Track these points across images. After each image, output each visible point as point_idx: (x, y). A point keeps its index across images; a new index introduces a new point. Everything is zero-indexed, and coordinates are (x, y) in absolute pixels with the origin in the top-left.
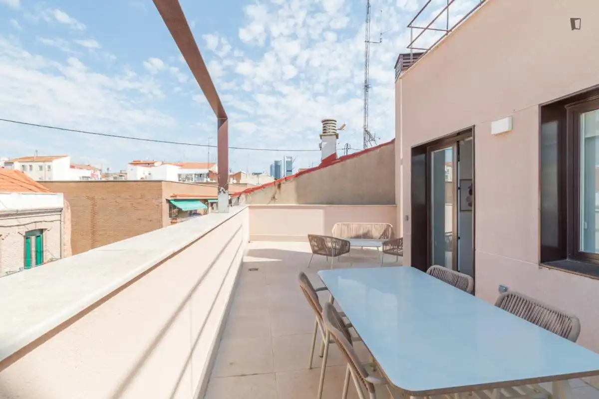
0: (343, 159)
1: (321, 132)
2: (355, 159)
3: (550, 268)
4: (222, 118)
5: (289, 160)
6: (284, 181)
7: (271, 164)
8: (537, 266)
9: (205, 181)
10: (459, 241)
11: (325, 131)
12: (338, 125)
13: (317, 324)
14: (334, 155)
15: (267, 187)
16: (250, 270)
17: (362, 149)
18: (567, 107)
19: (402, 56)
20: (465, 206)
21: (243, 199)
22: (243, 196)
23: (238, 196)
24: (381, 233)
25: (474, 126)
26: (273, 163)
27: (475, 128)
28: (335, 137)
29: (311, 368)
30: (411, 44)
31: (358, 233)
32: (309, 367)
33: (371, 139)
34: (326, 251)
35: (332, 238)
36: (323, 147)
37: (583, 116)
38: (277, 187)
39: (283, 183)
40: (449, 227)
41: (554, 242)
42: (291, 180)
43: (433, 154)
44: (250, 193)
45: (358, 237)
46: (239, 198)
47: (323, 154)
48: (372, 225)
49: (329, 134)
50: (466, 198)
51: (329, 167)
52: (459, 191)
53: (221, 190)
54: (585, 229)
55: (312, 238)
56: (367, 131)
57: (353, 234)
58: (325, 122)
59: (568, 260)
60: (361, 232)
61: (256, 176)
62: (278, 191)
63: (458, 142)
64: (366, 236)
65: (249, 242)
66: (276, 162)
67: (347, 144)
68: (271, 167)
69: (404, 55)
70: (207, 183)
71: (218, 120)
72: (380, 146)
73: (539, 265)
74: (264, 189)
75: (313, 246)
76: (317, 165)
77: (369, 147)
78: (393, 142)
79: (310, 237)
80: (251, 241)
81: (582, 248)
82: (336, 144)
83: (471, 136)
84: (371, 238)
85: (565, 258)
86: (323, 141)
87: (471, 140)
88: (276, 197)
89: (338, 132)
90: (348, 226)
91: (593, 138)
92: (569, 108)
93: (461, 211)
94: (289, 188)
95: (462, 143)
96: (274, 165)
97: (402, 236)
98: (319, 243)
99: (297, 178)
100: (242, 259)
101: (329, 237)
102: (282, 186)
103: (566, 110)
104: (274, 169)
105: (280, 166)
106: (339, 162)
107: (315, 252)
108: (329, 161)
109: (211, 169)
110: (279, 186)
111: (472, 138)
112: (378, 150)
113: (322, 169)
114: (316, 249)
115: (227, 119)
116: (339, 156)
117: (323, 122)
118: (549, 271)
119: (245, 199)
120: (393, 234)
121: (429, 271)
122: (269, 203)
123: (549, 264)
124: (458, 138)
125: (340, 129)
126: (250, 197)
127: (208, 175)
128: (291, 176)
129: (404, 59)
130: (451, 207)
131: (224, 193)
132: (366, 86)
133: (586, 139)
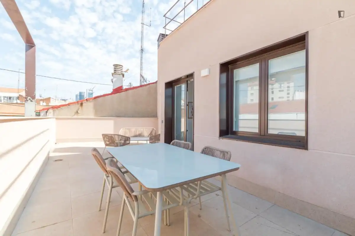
0: (127, 90)
1: (113, 72)
2: (135, 90)
3: (223, 139)
4: (30, 44)
5: (91, 92)
6: (86, 101)
7: (76, 94)
8: (218, 138)
9: (15, 102)
10: (187, 132)
11: (115, 71)
12: (124, 70)
13: (105, 180)
14: (122, 87)
15: (71, 105)
16: (56, 161)
17: (139, 85)
18: (230, 66)
19: (161, 35)
20: (190, 116)
21: (51, 113)
22: (51, 111)
23: (46, 111)
24: (149, 133)
25: (194, 72)
26: (78, 93)
27: (195, 73)
28: (122, 76)
29: (100, 210)
30: (165, 26)
31: (136, 134)
32: (99, 210)
33: (144, 81)
34: (114, 144)
35: (119, 135)
36: (113, 81)
37: (235, 71)
38: (79, 105)
39: (84, 103)
40: (183, 129)
41: (224, 128)
42: (91, 100)
43: (175, 87)
44: (57, 109)
45: (136, 136)
46: (47, 112)
47: (114, 86)
48: (144, 129)
49: (118, 73)
50: (191, 111)
51: (118, 94)
52: (187, 106)
53: (28, 99)
54: (235, 121)
55: (105, 136)
56: (142, 76)
57: (133, 135)
58: (116, 66)
59: (229, 135)
60: (138, 133)
61: (64, 101)
62: (80, 108)
63: (187, 81)
64: (140, 135)
65: (56, 144)
66: (80, 93)
67: (130, 83)
68: (77, 96)
69: (162, 34)
70: (17, 103)
71: (26, 45)
72: (149, 84)
73: (219, 138)
74: (69, 106)
75: (105, 141)
76: (110, 92)
77: (143, 84)
78: (156, 82)
79: (104, 136)
80: (57, 143)
81: (234, 130)
82: (122, 81)
83: (193, 78)
84: (143, 136)
85: (228, 134)
86: (114, 78)
87: (193, 81)
88: (79, 112)
89: (124, 73)
90: (129, 129)
91: (238, 81)
92: (231, 67)
93: (188, 118)
94: (89, 107)
95: (189, 82)
96: (79, 95)
97: (160, 133)
98: (110, 140)
99: (94, 100)
100: (48, 154)
101: (117, 135)
102: (84, 104)
103: (229, 68)
104: (78, 97)
105: (83, 95)
106: (124, 91)
107: (107, 145)
108: (118, 90)
109: (21, 94)
110: (82, 104)
111: (192, 80)
112: (148, 86)
113: (113, 95)
114: (108, 143)
115: (35, 45)
116: (124, 87)
117: (114, 65)
118: (222, 140)
119: (52, 113)
120: (155, 133)
121: (171, 143)
122: (73, 116)
123: (222, 137)
124: (187, 79)
125: (125, 72)
126: (57, 111)
127: (18, 98)
128: (91, 99)
129: (162, 37)
130: (184, 119)
131: (31, 101)
132: (141, 49)
133: (236, 81)
